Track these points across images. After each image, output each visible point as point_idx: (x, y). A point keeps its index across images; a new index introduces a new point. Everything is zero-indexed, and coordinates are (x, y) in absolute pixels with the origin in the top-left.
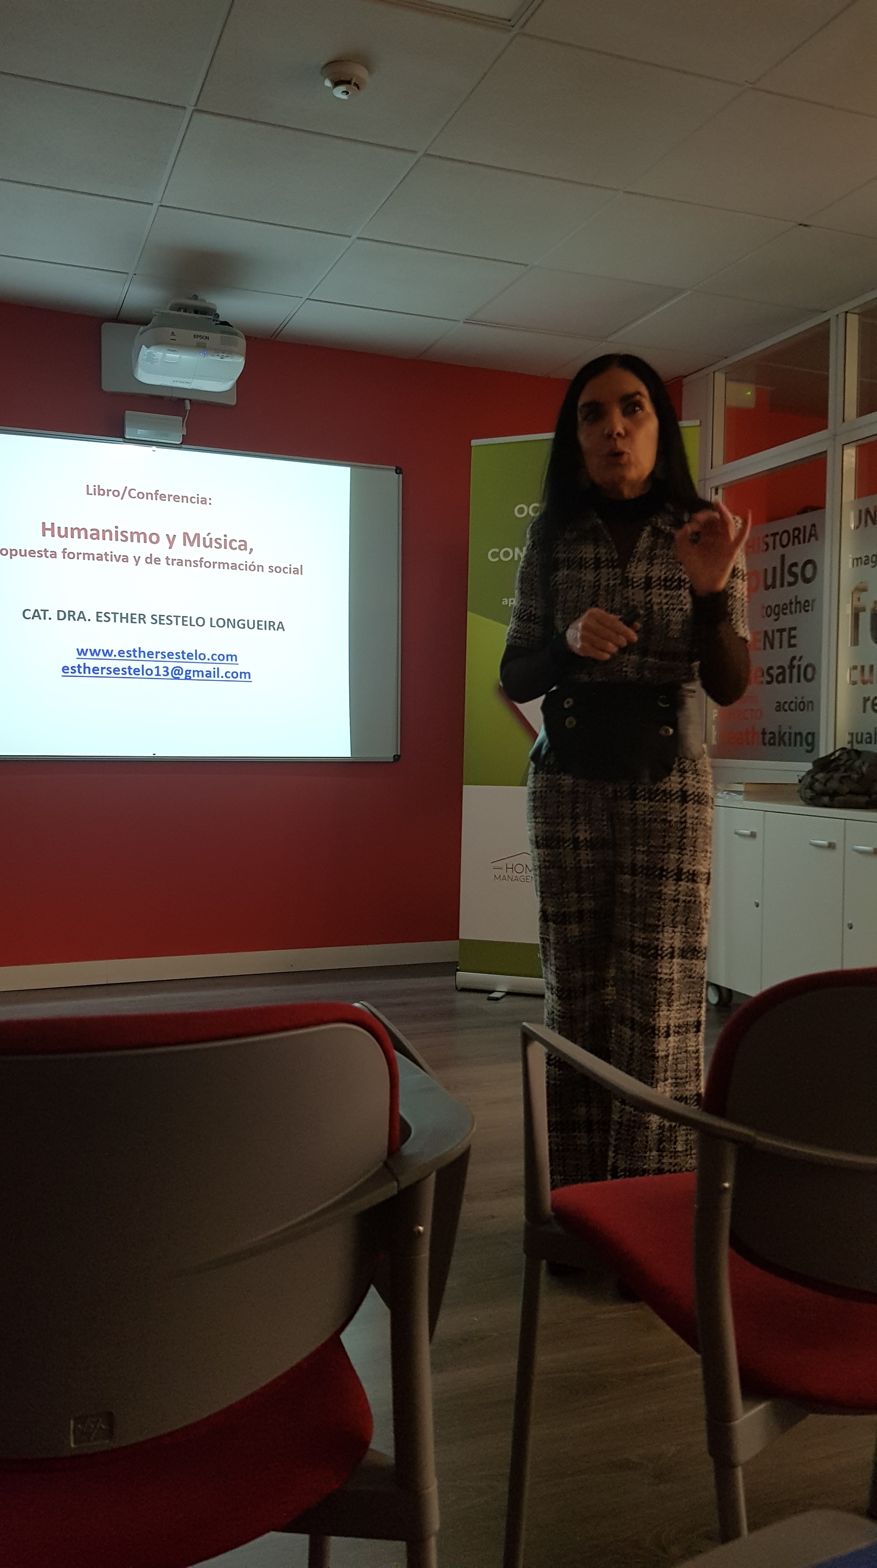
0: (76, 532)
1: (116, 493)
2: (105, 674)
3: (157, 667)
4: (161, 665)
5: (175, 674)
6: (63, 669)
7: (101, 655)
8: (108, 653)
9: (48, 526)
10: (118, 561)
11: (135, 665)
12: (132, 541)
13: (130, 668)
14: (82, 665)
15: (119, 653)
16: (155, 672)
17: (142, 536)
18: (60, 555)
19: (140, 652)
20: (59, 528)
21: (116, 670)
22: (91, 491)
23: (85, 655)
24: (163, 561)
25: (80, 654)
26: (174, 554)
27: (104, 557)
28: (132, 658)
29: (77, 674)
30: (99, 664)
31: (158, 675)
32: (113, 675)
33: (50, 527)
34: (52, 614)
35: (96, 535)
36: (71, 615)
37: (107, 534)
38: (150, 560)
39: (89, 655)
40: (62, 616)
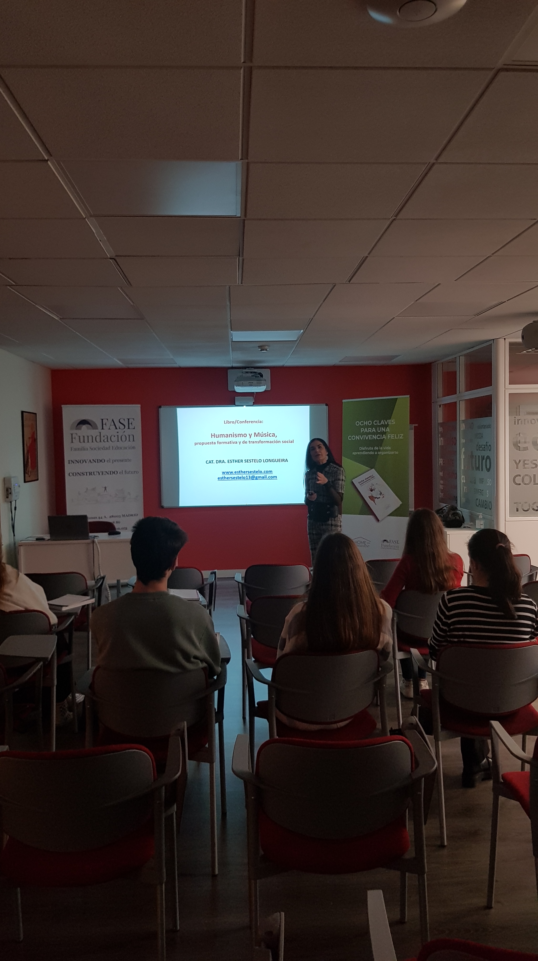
0: (221, 436)
1: (233, 422)
2: (231, 479)
3: (247, 476)
4: (248, 475)
5: (253, 478)
6: (218, 479)
7: (229, 473)
8: (232, 473)
9: (213, 435)
10: (234, 443)
11: (240, 476)
12: (238, 437)
13: (238, 477)
14: (224, 477)
15: (235, 472)
16: (246, 478)
17: (241, 435)
18: (216, 443)
19: (241, 472)
20: (216, 435)
21: (234, 478)
22: (226, 423)
23: (225, 473)
24: (248, 442)
25: (223, 473)
26: (251, 440)
27: (230, 443)
28: (239, 474)
29: (222, 480)
30: (229, 476)
31: (247, 478)
32: (233, 479)
33: (214, 435)
34: (215, 461)
35: (227, 436)
36: (220, 461)
37: (231, 435)
38: (244, 442)
39: (226, 474)
40: (217, 462)
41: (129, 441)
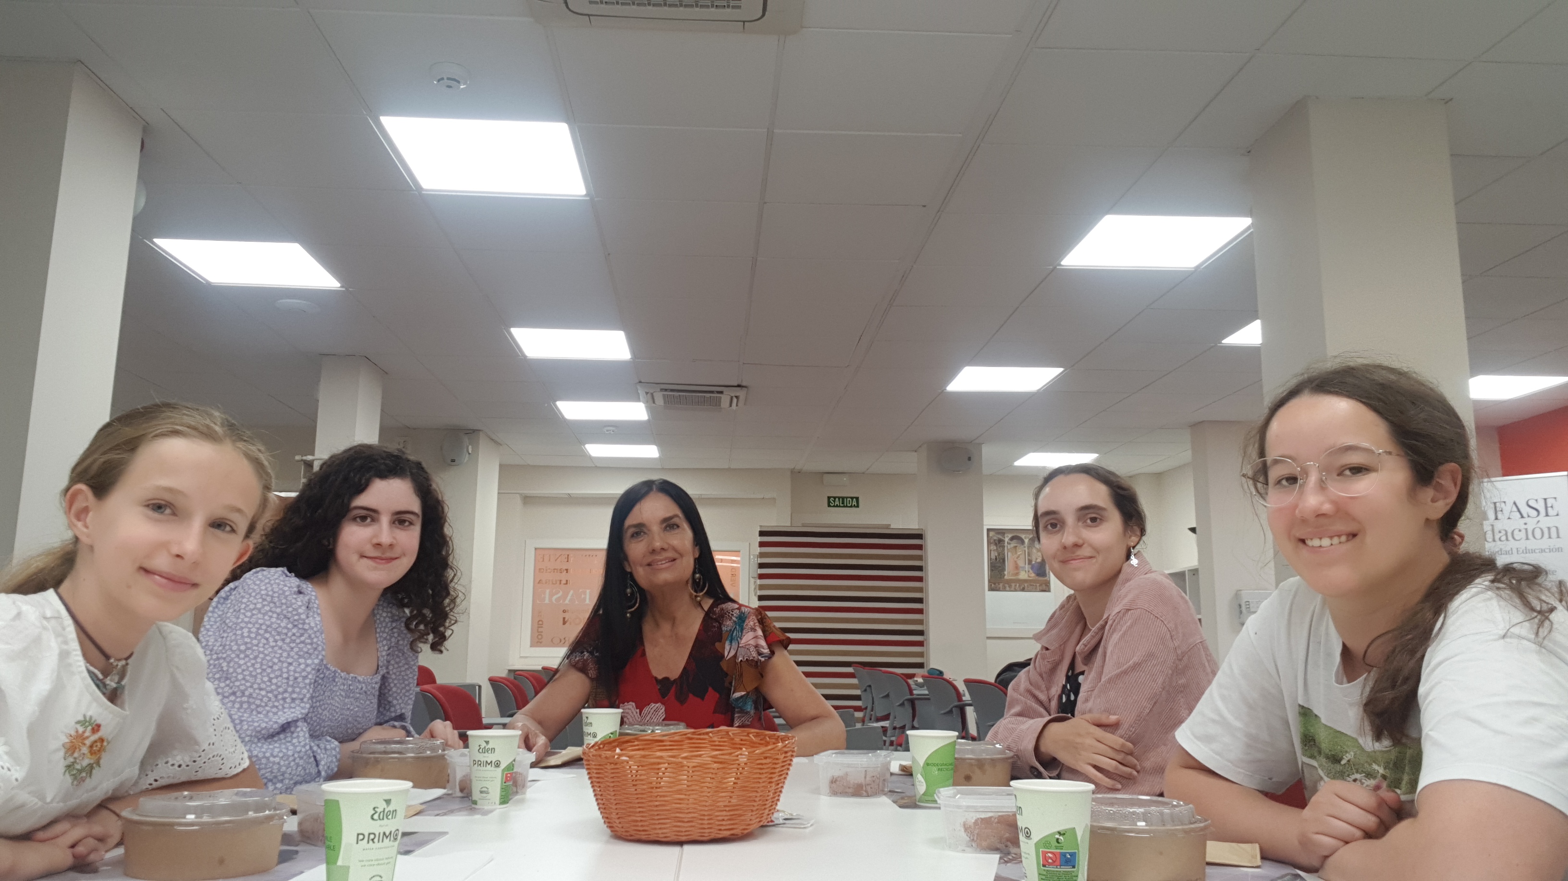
41: (1550, 537)
